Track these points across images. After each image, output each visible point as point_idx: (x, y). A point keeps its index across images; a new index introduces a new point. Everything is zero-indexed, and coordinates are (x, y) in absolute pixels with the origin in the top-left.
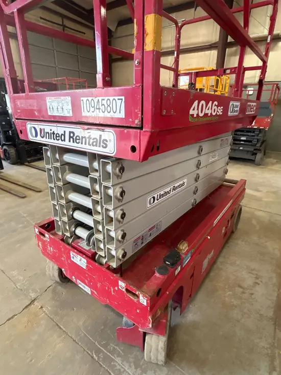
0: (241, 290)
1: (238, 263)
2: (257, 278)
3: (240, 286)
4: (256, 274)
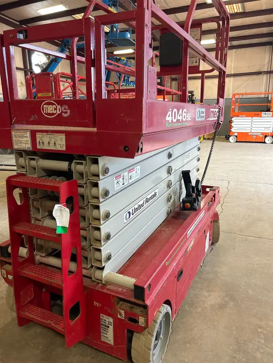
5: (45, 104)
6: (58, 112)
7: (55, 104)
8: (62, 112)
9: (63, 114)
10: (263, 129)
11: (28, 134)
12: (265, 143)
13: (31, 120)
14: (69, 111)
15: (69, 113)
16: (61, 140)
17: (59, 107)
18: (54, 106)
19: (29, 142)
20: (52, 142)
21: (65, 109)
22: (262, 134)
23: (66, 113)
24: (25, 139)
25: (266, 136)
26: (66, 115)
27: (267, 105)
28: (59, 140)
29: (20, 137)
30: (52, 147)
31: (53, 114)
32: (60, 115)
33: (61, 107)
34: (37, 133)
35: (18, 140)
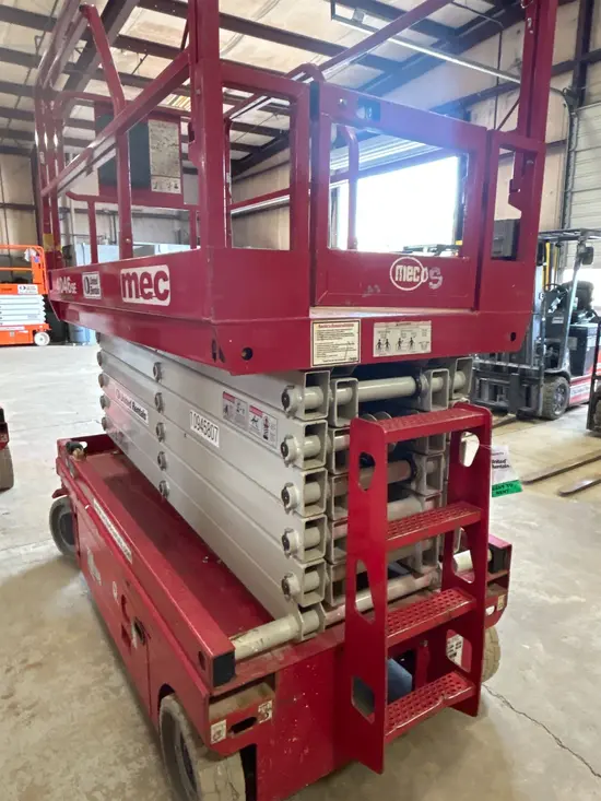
0: (31, 661)
1: (76, 705)
2: (13, 707)
3: (38, 665)
4: (18, 714)
5: (399, 263)
6: (423, 281)
7: (417, 265)
8: (430, 280)
9: (431, 284)
10: (26, 317)
11: (356, 328)
12: (34, 344)
13: (365, 295)
14: (441, 278)
15: (440, 283)
16: (424, 335)
17: (425, 270)
18: (417, 268)
19: (356, 346)
20: (406, 341)
21: (435, 274)
22: (27, 327)
23: (435, 281)
24: (345, 340)
25: (34, 333)
26: (434, 286)
27: (12, 272)
28: (420, 334)
29: (334, 336)
30: (405, 351)
31: (413, 284)
32: (425, 285)
33: (429, 269)
34: (376, 324)
35: (327, 345)
